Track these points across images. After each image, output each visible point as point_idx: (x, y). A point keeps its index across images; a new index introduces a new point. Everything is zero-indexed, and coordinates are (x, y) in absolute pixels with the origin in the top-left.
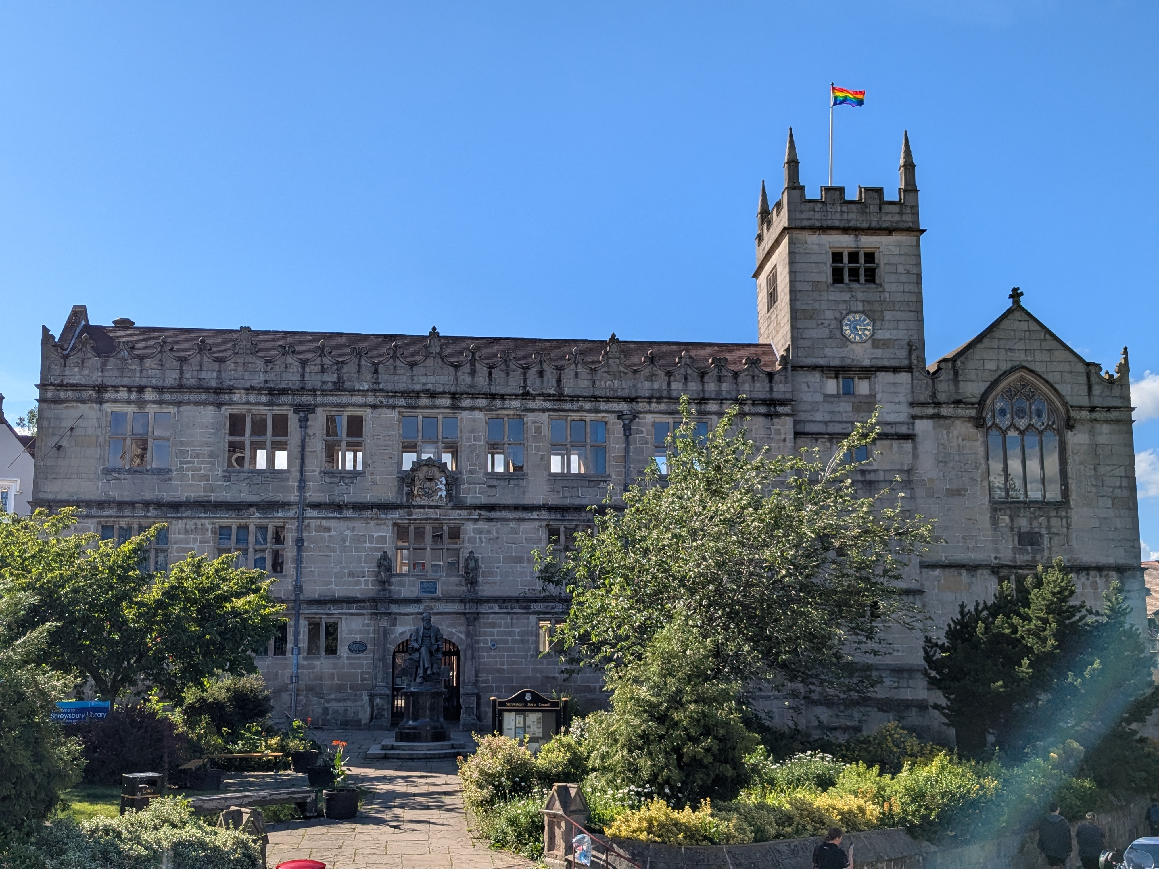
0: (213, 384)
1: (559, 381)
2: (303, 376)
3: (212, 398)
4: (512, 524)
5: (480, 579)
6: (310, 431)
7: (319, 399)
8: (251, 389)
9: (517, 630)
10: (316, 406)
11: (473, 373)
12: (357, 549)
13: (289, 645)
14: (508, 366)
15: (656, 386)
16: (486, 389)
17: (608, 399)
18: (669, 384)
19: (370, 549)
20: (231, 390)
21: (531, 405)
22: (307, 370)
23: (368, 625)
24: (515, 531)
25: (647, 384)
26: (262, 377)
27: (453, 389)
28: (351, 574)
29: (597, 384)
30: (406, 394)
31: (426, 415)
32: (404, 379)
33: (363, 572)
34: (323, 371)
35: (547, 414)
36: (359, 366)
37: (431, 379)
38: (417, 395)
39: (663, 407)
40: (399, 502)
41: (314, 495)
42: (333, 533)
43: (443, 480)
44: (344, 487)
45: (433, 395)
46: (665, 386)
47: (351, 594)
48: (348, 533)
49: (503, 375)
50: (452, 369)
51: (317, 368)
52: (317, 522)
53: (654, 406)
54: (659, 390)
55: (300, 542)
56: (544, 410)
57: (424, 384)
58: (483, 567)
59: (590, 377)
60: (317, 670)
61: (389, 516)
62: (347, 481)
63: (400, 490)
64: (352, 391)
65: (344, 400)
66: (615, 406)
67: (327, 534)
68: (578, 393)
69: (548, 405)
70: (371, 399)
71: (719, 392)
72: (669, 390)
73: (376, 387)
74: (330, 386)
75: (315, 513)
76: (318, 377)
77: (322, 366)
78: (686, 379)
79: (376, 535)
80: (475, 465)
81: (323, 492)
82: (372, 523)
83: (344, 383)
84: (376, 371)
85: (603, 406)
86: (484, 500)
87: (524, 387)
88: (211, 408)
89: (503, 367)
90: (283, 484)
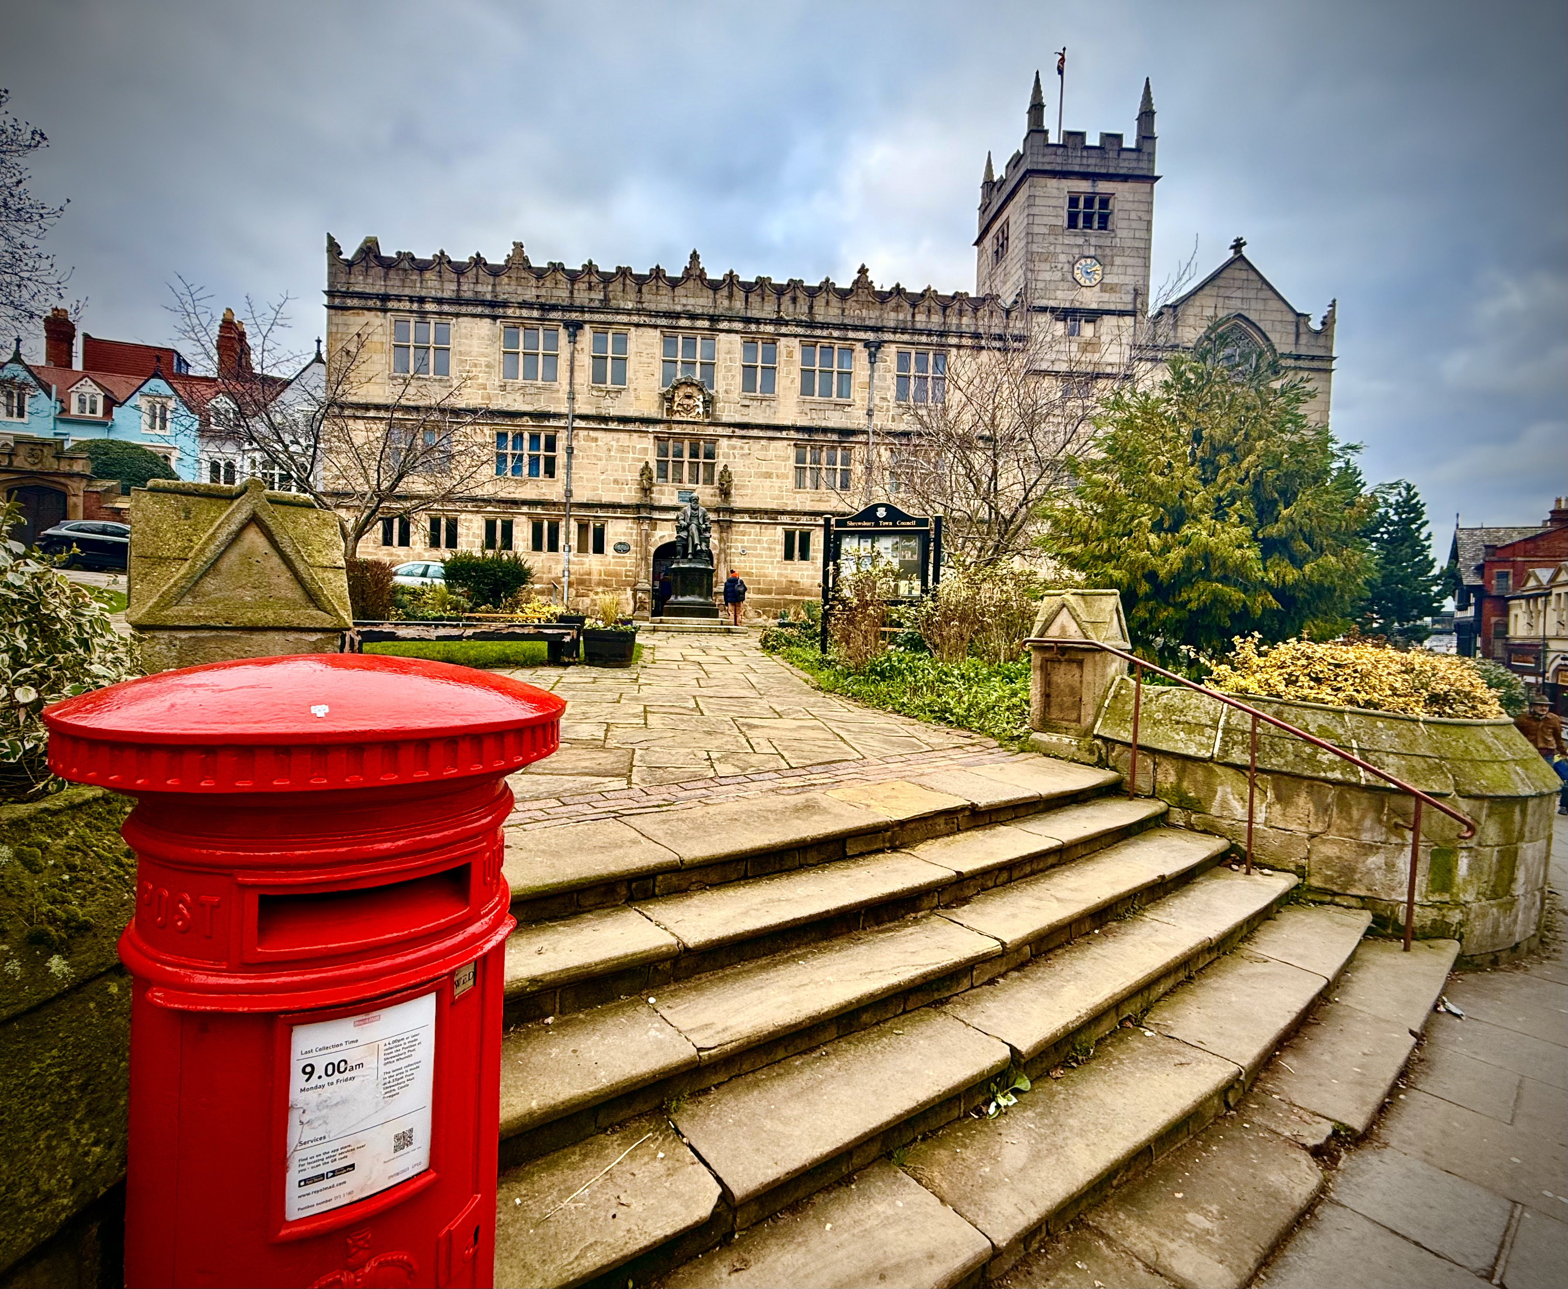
0: (489, 297)
1: (811, 308)
2: (572, 292)
3: (487, 311)
4: (763, 442)
5: (733, 491)
6: (578, 346)
7: (587, 317)
8: (523, 305)
9: (765, 539)
10: (585, 322)
11: (730, 296)
12: (622, 459)
13: (561, 543)
14: (763, 291)
15: (901, 317)
16: (742, 313)
17: (856, 328)
18: (913, 315)
19: (634, 459)
20: (505, 304)
21: (784, 330)
22: (576, 287)
23: (631, 528)
24: (766, 449)
25: (893, 315)
26: (534, 292)
27: (711, 311)
28: (616, 481)
29: (846, 313)
30: (668, 315)
31: (686, 335)
32: (666, 299)
33: (627, 481)
34: (590, 288)
35: (798, 339)
36: (624, 284)
37: (691, 301)
38: (677, 316)
39: (906, 337)
40: (659, 417)
41: (582, 408)
42: (599, 443)
43: (701, 397)
44: (610, 400)
45: (693, 317)
46: (909, 318)
47: (616, 500)
48: (614, 443)
49: (759, 299)
50: (711, 292)
51: (584, 286)
52: (586, 433)
53: (898, 337)
54: (905, 322)
55: (570, 451)
56: (796, 336)
57: (684, 305)
58: (736, 480)
59: (840, 305)
60: (586, 566)
61: (650, 430)
62: (613, 395)
63: (661, 406)
64: (618, 311)
65: (610, 318)
66: (862, 335)
67: (594, 444)
68: (828, 320)
69: (800, 330)
70: (635, 319)
71: (959, 325)
72: (913, 321)
73: (639, 306)
74: (597, 304)
75: (583, 424)
76: (586, 294)
77: (590, 283)
78: (929, 311)
79: (638, 446)
80: (731, 385)
81: (590, 404)
82: (635, 435)
83: (610, 301)
84: (640, 291)
85: (851, 334)
86: (738, 419)
87: (779, 312)
88: (488, 320)
89: (759, 291)
90: (554, 395)
